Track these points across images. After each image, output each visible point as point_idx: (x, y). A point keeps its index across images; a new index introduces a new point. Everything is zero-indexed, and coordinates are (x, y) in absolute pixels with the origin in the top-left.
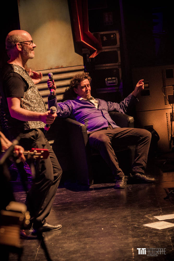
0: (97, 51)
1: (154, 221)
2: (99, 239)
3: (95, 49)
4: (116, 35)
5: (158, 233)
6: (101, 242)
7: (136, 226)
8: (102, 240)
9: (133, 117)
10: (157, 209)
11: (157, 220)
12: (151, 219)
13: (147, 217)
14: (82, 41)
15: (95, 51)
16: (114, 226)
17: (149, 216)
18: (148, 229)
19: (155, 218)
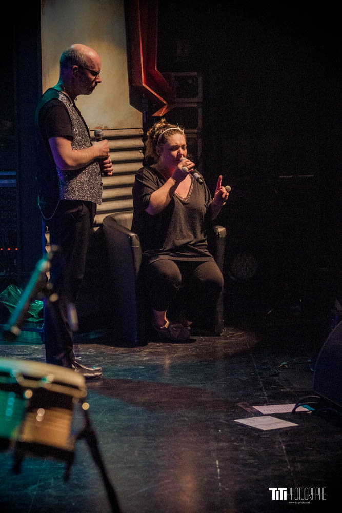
0: (166, 106)
1: (253, 415)
2: (157, 439)
3: (165, 102)
4: (197, 79)
5: (261, 436)
6: (161, 445)
7: (221, 420)
8: (161, 442)
9: (224, 229)
10: (259, 394)
11: (259, 414)
12: (249, 410)
13: (241, 406)
14: (143, 85)
15: (163, 105)
16: (182, 418)
17: (245, 405)
18: (244, 428)
19: (254, 409)
